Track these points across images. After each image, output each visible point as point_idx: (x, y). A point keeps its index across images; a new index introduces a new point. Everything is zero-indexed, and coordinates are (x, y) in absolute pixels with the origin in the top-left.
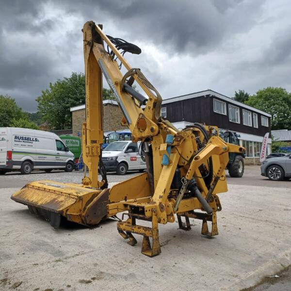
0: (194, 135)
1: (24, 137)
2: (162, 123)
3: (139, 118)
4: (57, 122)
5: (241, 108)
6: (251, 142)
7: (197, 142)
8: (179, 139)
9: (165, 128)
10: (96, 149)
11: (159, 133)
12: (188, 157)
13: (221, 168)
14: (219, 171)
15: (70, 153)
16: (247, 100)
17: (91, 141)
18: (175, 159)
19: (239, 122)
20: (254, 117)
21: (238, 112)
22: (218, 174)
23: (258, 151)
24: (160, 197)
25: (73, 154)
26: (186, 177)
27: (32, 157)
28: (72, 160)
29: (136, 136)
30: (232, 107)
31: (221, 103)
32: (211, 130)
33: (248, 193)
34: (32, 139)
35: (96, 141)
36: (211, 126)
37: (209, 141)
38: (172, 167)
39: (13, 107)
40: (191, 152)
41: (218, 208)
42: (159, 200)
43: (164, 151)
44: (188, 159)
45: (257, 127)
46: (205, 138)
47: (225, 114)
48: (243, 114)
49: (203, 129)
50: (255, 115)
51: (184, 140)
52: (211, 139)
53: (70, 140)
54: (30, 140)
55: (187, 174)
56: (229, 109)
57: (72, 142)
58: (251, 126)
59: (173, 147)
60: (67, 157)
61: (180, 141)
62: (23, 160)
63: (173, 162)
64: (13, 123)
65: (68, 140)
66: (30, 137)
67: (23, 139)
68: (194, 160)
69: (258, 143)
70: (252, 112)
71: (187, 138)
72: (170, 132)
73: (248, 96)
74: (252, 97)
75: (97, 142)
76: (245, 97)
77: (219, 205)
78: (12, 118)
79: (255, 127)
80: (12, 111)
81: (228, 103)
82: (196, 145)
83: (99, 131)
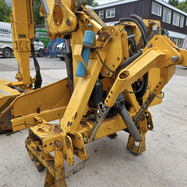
0: (126, 33)
1: (3, 29)
2: (82, 12)
3: (55, 5)
4: (37, 19)
5: (173, 11)
6: (176, 38)
7: (130, 42)
8: (103, 38)
9: (86, 20)
10: (25, 44)
11: (78, 27)
12: (114, 66)
13: (160, 83)
14: (157, 87)
15: (40, 43)
16: (177, 5)
17: (19, 35)
18: (94, 68)
19: (169, 23)
20: (181, 19)
21: (170, 14)
22: (155, 90)
23: (180, 45)
24: (69, 124)
25: (42, 44)
26: (105, 102)
27: (11, 45)
28: (43, 48)
29: (53, 30)
30: (166, 9)
31: (158, 6)
32: (151, 25)
33: (173, 84)
34: (9, 31)
35: (25, 35)
36: (152, 21)
37: (149, 44)
38: (89, 79)
39: (4, 6)
40: (118, 59)
41: (149, 126)
42: (67, 128)
43: (78, 56)
44: (114, 69)
45: (182, 27)
46: (143, 37)
47: (160, 15)
48: (174, 16)
49: (141, 24)
50: (183, 17)
51: (111, 40)
52: (152, 41)
53: (42, 33)
54: (8, 32)
55: (107, 98)
56: (164, 11)
57: (44, 35)
58: (178, 26)
59: (93, 50)
60: (38, 46)
61: (105, 41)
62: (3, 47)
63: (92, 74)
64: (5, 19)
65: (40, 33)
66: (7, 29)
67: (2, 31)
68: (118, 78)
69: (181, 39)
70: (181, 14)
71: (114, 37)
72: (92, 27)
73: (178, 2)
74: (181, 3)
75: (27, 36)
76: (176, 2)
77: (150, 123)
78: (4, 14)
79: (180, 27)
80: (4, 9)
81: (163, 6)
82: (128, 48)
83: (28, 24)
